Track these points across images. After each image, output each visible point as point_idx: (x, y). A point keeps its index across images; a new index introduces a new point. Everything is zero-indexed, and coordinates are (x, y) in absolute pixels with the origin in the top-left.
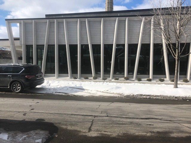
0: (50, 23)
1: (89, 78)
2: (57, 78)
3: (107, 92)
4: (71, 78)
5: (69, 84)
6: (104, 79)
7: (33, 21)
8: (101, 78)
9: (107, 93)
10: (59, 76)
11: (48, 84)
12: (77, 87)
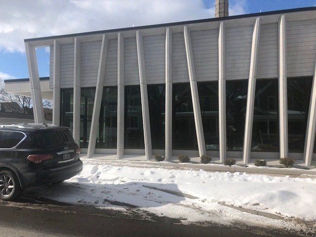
0: (109, 40)
1: (192, 159)
2: (121, 158)
3: (254, 208)
4: (150, 158)
5: (143, 174)
6: (229, 162)
7: (75, 39)
8: (221, 161)
9: (258, 213)
10: (125, 154)
11: (95, 174)
12: (162, 185)
